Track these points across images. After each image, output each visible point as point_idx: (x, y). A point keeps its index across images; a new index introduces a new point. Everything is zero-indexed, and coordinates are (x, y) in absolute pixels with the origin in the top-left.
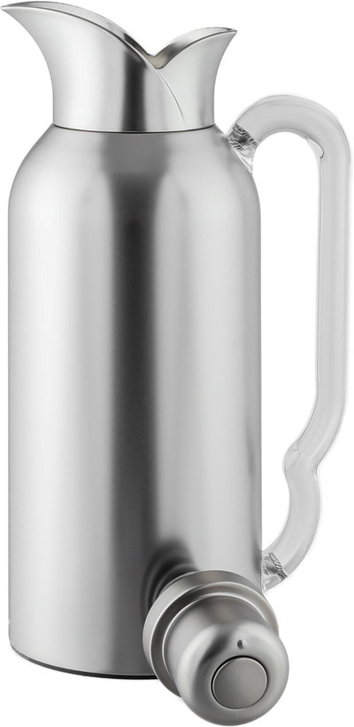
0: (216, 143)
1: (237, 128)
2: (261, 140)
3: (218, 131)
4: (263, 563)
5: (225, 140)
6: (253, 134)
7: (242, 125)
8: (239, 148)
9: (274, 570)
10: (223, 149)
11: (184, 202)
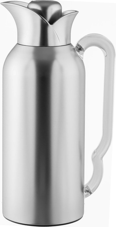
0: (71, 50)
1: (78, 45)
2: (86, 49)
3: (72, 46)
4: (85, 189)
5: (74, 49)
6: (83, 47)
7: (80, 44)
8: (78, 51)
9: (88, 191)
10: (73, 52)
11: (61, 69)
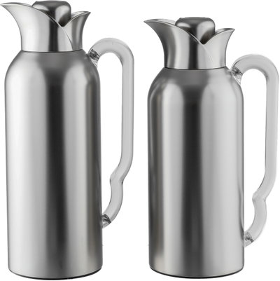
0: (226, 73)
1: (234, 67)
3: (227, 69)
4: (245, 236)
5: (230, 73)
6: (241, 70)
7: (237, 66)
8: (235, 75)
9: (249, 239)
10: (229, 76)
11: (212, 96)
